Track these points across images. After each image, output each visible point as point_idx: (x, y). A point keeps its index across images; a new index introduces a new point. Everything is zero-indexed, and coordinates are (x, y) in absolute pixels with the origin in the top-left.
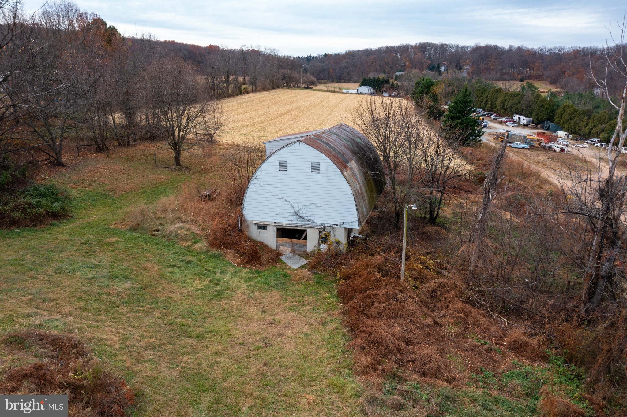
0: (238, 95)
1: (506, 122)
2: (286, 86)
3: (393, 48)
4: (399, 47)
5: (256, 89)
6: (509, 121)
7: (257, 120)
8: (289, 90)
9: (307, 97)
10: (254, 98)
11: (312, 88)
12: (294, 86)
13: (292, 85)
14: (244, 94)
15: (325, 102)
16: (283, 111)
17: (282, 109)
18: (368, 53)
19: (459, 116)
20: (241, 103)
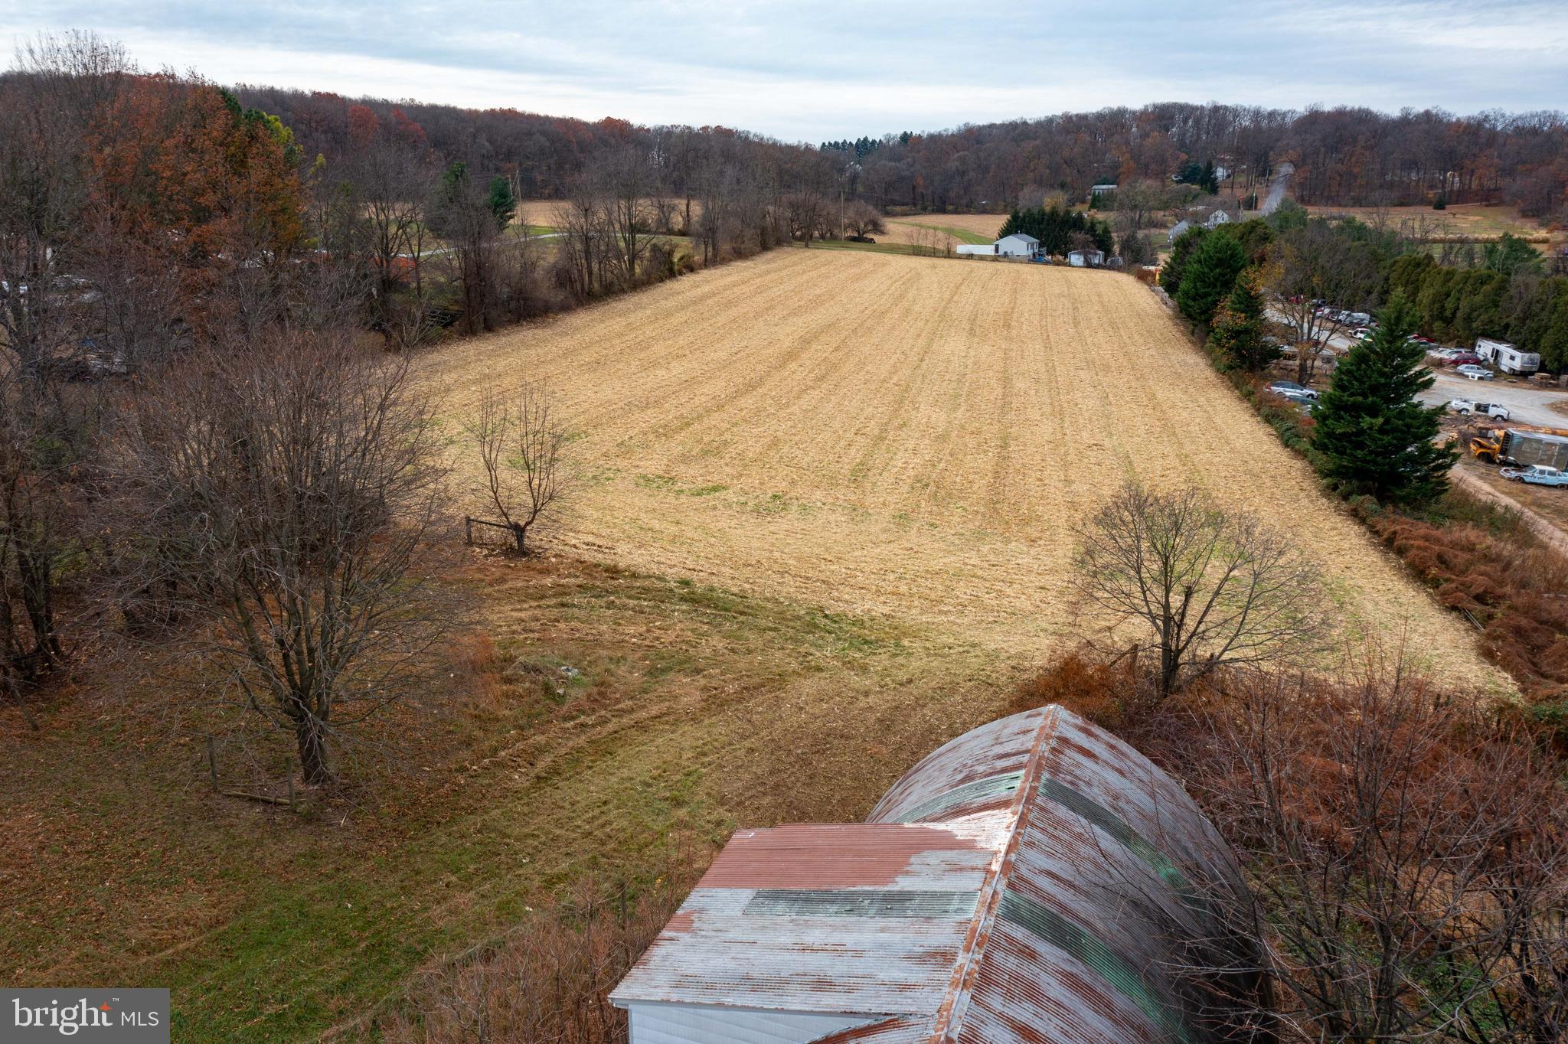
0: (661, 280)
1: (1456, 363)
2: (800, 239)
3: (1083, 118)
4: (1100, 117)
5: (715, 256)
6: (1466, 362)
7: (706, 392)
8: (809, 253)
9: (857, 278)
10: (706, 289)
11: (872, 240)
12: (822, 237)
13: (816, 234)
14: (681, 274)
15: (910, 296)
16: (787, 343)
17: (788, 334)
18: (1017, 132)
19: (1373, 403)
20: (669, 314)
